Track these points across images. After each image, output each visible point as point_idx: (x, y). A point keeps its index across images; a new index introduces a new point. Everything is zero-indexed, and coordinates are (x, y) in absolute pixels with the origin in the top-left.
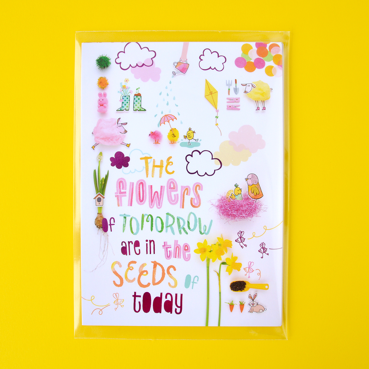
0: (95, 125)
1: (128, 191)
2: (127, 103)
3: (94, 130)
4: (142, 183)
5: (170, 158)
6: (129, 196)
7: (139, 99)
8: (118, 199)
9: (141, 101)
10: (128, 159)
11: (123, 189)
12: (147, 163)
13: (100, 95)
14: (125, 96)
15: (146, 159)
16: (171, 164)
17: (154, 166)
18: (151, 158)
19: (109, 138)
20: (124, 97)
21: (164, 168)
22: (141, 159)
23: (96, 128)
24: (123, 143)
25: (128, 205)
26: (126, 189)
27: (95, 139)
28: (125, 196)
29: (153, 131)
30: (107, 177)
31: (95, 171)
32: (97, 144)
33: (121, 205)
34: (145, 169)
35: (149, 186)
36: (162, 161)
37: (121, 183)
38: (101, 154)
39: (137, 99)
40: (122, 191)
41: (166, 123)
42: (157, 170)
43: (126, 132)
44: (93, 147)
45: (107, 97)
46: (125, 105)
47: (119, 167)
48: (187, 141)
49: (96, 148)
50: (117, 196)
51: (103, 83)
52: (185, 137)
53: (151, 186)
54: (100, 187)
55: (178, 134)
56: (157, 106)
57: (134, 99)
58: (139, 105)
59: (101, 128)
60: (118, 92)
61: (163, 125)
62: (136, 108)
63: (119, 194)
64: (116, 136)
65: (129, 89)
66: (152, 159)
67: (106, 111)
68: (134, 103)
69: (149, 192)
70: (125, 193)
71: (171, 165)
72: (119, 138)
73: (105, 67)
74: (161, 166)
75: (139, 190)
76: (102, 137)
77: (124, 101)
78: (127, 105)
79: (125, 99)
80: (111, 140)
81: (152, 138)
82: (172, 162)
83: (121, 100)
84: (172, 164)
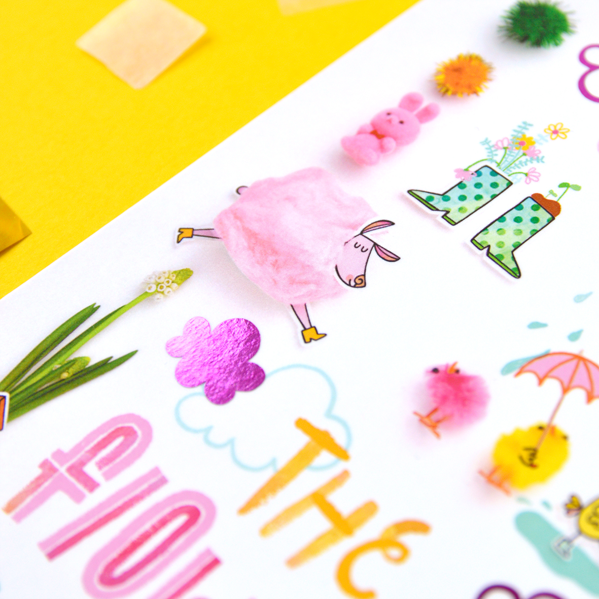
0: (279, 173)
1: (108, 489)
2: (478, 197)
3: (257, 185)
4: (194, 514)
5: (420, 527)
6: (88, 516)
7: (535, 220)
8: (37, 482)
9: (535, 233)
10: (254, 379)
11: (101, 465)
12: (303, 459)
13: (411, 101)
14: (494, 173)
15: (321, 440)
16: (395, 552)
17: (319, 499)
18: (342, 454)
19: (275, 252)
20: (485, 172)
21: (347, 544)
22: (303, 424)
23: (272, 183)
24: (299, 311)
25: (43, 545)
26: (109, 476)
27: (225, 213)
28: (78, 498)
29: (467, 368)
30: (105, 366)
31: (92, 310)
32: (208, 234)
33: (18, 518)
34: (268, 474)
35: (208, 552)
36: (369, 509)
37: (122, 436)
38: (184, 275)
39: (527, 213)
40: (91, 469)
41: (552, 386)
42: (313, 524)
43: (360, 282)
44: (184, 234)
45: (428, 129)
46: (463, 198)
47: (187, 377)
48: (565, 525)
49: (192, 246)
50: (48, 468)
51: (461, 78)
52: (574, 507)
53: (216, 562)
54: (35, 377)
55: (557, 466)
56: (579, 299)
57: (519, 207)
58: (510, 239)
59: (289, 199)
60: (486, 142)
61: (529, 378)
62: (491, 238)
63: (63, 469)
64: (306, 267)
65: (535, 164)
66: (342, 466)
67: (372, 163)
68: (501, 218)
69: (180, 575)
70: (92, 485)
71: (389, 558)
72: (306, 283)
73: (524, 39)
74: (343, 525)
75: (155, 529)
76: (255, 227)
77: (470, 183)
78: (471, 204)
79: (483, 180)
80: (275, 265)
81: (432, 386)
82: (405, 552)
83: (459, 172)
84: (399, 560)
